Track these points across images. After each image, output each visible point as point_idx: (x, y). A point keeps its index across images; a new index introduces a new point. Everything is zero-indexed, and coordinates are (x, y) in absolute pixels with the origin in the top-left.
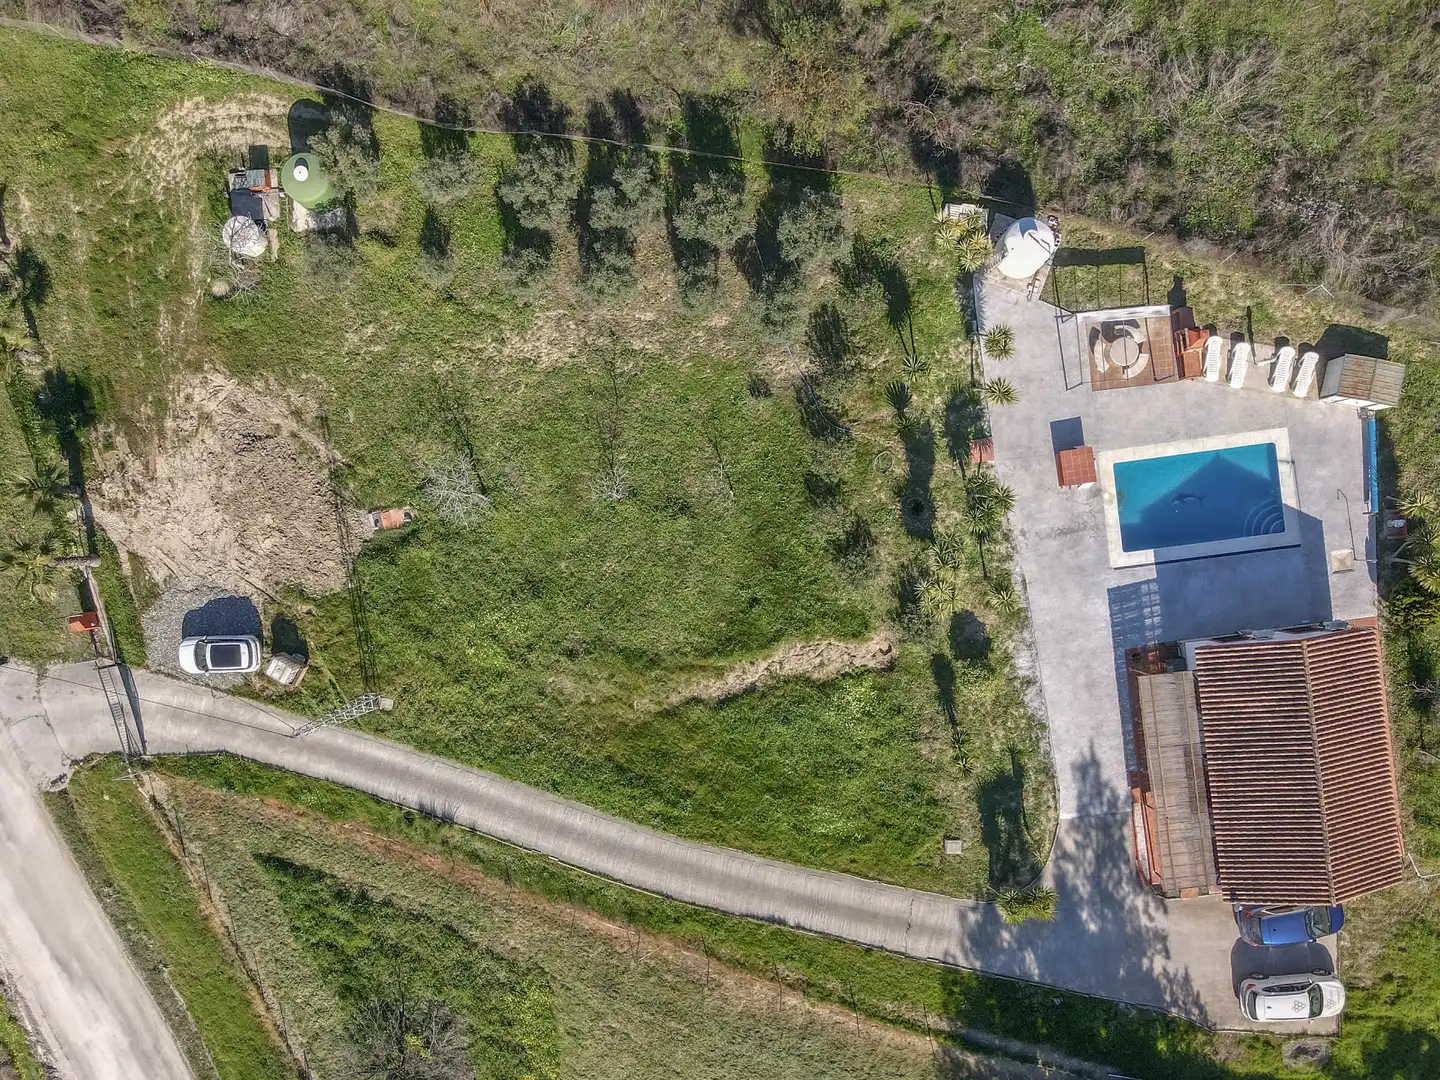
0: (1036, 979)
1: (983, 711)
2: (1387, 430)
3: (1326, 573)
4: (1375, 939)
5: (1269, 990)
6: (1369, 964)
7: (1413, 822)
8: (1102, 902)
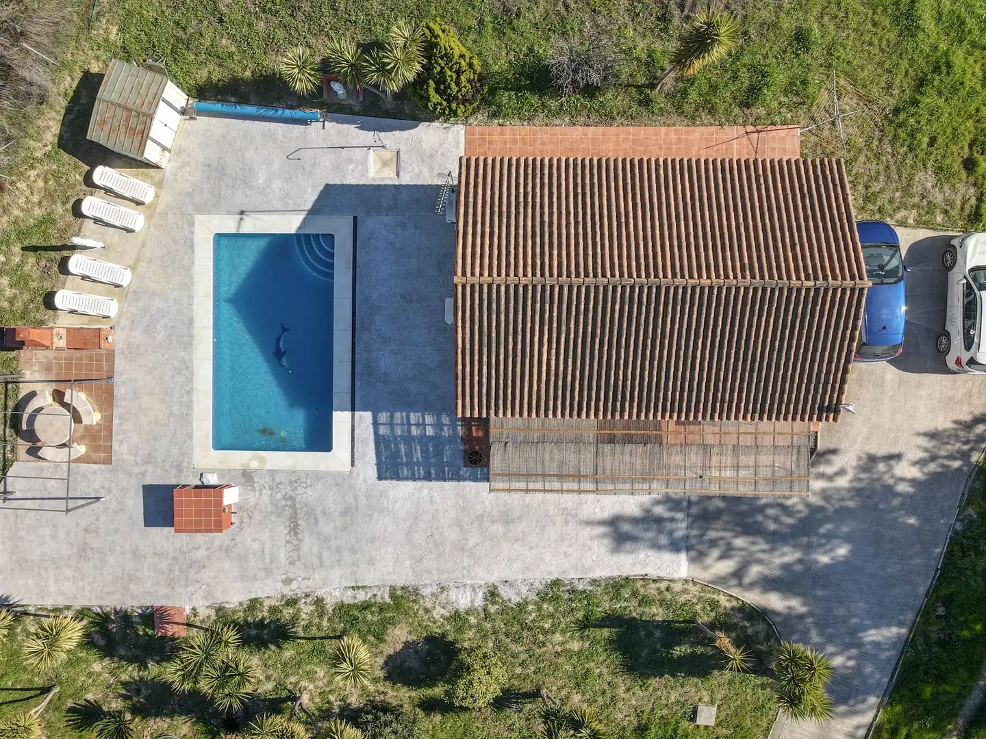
0: (904, 631)
1: (523, 656)
2: (216, 85)
3: (398, 188)
4: (911, 177)
5: (969, 342)
6: (946, 187)
7: (753, 109)
8: (808, 535)
